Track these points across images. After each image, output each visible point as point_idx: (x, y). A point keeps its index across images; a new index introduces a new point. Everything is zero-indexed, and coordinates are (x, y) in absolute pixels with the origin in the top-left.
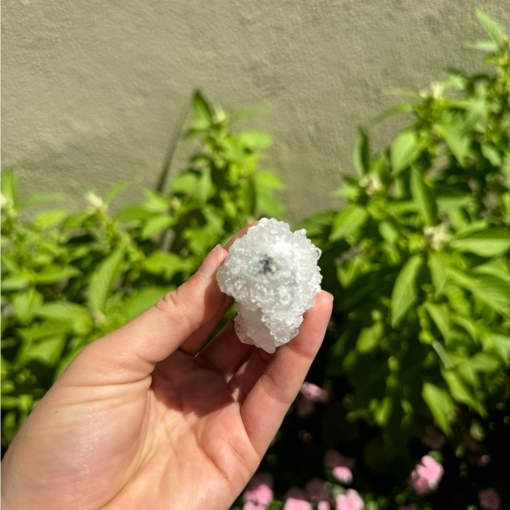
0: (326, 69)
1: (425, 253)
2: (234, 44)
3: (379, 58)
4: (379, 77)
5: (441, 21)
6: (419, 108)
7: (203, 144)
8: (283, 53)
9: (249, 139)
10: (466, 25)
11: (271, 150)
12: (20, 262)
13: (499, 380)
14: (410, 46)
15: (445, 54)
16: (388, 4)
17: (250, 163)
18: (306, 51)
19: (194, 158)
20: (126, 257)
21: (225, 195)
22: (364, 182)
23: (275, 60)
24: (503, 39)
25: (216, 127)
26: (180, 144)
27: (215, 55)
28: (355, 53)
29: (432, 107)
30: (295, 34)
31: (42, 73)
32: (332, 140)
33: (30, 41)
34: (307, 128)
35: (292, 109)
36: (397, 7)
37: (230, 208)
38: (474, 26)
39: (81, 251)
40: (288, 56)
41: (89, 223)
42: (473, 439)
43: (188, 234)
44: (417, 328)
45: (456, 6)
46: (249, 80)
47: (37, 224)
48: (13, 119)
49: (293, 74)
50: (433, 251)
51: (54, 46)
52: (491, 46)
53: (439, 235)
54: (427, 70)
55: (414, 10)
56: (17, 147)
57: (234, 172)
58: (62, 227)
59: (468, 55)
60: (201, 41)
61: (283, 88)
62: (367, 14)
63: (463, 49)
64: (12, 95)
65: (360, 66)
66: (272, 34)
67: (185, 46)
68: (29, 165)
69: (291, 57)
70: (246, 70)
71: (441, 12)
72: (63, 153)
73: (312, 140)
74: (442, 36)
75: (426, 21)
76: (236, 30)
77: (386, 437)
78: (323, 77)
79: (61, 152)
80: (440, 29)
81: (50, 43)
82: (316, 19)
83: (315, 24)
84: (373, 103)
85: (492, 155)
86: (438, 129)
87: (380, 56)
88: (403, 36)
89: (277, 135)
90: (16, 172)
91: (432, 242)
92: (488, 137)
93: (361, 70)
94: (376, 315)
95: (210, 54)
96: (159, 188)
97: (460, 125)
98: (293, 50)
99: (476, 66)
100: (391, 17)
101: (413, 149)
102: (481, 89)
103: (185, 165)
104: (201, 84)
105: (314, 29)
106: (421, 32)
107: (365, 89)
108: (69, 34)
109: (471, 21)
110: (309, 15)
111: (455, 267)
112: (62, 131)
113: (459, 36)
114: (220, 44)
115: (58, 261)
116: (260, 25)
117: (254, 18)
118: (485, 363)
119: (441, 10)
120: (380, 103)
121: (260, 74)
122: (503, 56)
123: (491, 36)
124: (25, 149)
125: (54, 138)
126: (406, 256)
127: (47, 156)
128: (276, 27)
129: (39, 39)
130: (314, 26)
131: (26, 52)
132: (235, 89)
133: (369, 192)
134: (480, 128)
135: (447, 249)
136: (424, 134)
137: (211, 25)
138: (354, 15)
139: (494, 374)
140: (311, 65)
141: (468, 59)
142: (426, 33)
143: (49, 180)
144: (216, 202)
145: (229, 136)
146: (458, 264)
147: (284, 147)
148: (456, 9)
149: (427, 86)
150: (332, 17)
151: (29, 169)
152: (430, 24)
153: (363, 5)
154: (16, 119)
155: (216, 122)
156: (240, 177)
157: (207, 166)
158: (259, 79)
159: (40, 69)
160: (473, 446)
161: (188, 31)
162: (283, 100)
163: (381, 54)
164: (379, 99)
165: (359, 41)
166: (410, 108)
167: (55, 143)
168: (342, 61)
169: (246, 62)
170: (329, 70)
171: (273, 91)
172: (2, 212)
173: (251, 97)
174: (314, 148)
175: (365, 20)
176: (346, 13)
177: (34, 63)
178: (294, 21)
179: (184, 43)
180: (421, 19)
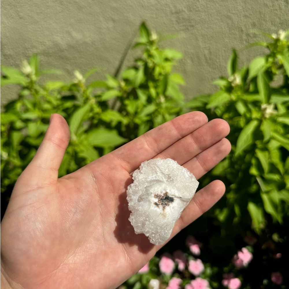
0: (219, 18)
1: (260, 121)
3: (251, 15)
4: (250, 27)
6: (271, 44)
7: (143, 53)
8: (196, 6)
9: (169, 53)
11: (181, 61)
12: (35, 105)
14: (271, 10)
17: (168, 67)
18: (209, 6)
19: (137, 60)
20: (92, 110)
21: (151, 84)
22: (231, 79)
23: (190, 9)
25: (151, 43)
26: (130, 52)
27: (156, 2)
28: (238, 11)
29: (279, 44)
31: (59, 2)
32: (218, 60)
34: (204, 52)
35: (197, 39)
37: (153, 91)
39: (69, 104)
40: (198, 8)
41: (73, 88)
42: (273, 241)
46: (174, 19)
47: (47, 87)
48: (40, 27)
49: (200, 19)
50: (265, 118)
53: (269, 110)
54: (280, 25)
56: (41, 42)
57: (157, 70)
58: (59, 92)
61: (193, 26)
64: (42, 13)
65: (240, 19)
68: (46, 54)
69: (200, 8)
70: (172, 13)
72: (66, 50)
73: (206, 59)
78: (217, 23)
79: (64, 48)
84: (244, 42)
86: (280, 58)
87: (252, 14)
88: (268, 3)
89: (186, 53)
90: (39, 57)
91: (265, 113)
93: (240, 21)
96: (116, 75)
98: (202, 4)
101: (263, 67)
103: (132, 63)
104: (146, 18)
107: (241, 33)
111: (276, 131)
112: (66, 37)
118: (286, 195)
121: (180, 17)
124: (45, 44)
125: (61, 40)
126: (248, 121)
127: (56, 50)
132: (165, 24)
133: (233, 85)
135: (273, 120)
136: (271, 60)
140: (211, 15)
142: (282, 3)
143: (56, 63)
144: (144, 86)
145: (157, 49)
146: (278, 130)
147: (189, 61)
149: (277, 33)
151: (46, 56)
154: (42, 27)
155: (151, 40)
156: (160, 74)
157: (143, 65)
158: (180, 19)
162: (192, 33)
163: (253, 12)
164: (248, 40)
165: (241, 3)
166: (265, 44)
167: (61, 43)
168: (229, 14)
169: (173, 9)
170: (221, 19)
171: (187, 27)
172: (28, 76)
173: (174, 29)
174: (206, 64)
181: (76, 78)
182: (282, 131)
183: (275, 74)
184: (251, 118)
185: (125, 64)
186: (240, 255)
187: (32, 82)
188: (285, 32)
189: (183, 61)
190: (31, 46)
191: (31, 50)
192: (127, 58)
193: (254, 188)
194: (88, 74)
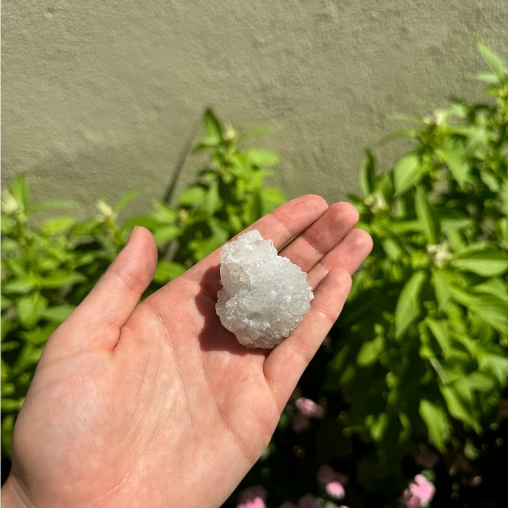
0: (333, 93)
1: (428, 271)
2: (246, 65)
4: (384, 103)
5: (444, 53)
6: (423, 133)
7: (212, 159)
8: (293, 76)
9: (256, 156)
10: (468, 57)
11: (276, 168)
12: (28, 266)
13: (493, 400)
14: (414, 74)
15: (447, 83)
16: (395, 34)
17: (256, 180)
18: (314, 75)
19: (203, 173)
21: (231, 210)
22: (369, 200)
23: (285, 82)
24: (504, 72)
25: (226, 144)
26: (189, 158)
27: (228, 74)
28: (362, 79)
29: (435, 133)
30: (305, 58)
31: (59, 84)
32: (335, 161)
33: (51, 53)
34: (312, 149)
35: (299, 130)
36: (403, 38)
37: (235, 221)
38: (476, 59)
39: (87, 258)
40: (297, 79)
41: (97, 231)
42: (467, 459)
43: (194, 245)
44: (418, 344)
45: (459, 39)
46: (259, 101)
47: (45, 230)
48: (28, 127)
49: (301, 96)
50: (436, 268)
51: (73, 59)
52: (492, 78)
53: (441, 254)
54: (430, 98)
55: (419, 41)
56: (30, 154)
57: (241, 187)
58: (69, 235)
59: (469, 86)
60: (214, 61)
61: (291, 109)
62: (374, 43)
63: (464, 80)
64: (29, 104)
65: (366, 92)
66: (283, 58)
67: (199, 64)
68: (40, 172)
69: (301, 80)
70: (256, 91)
71: (445, 44)
72: (75, 162)
73: (316, 160)
74: (445, 66)
75: (430, 52)
76: (249, 51)
77: (381, 453)
78: (330, 101)
79: (72, 160)
80: (443, 59)
81: (69, 55)
82: (325, 45)
84: (377, 128)
85: (490, 181)
86: (441, 155)
87: (385, 83)
88: (408, 64)
89: (282, 154)
90: (27, 179)
91: (435, 259)
92: (487, 164)
93: (367, 95)
94: (379, 329)
95: (222, 74)
96: (167, 199)
97: (461, 151)
98: (303, 73)
99: (476, 97)
100: (397, 47)
101: (416, 172)
102: (482, 118)
103: (192, 179)
104: (212, 102)
105: (323, 54)
106: (425, 62)
107: (370, 113)
108: (88, 48)
109: (473, 54)
110: (319, 41)
111: (456, 285)
112: (75, 141)
113: (461, 67)
114: (233, 65)
115: (63, 266)
116: (272, 48)
117: (267, 41)
118: (480, 382)
119: (445, 42)
120: (383, 128)
121: (269, 95)
122: (503, 88)
123: (492, 68)
124: (37, 156)
125: (67, 146)
126: (409, 273)
127: (58, 164)
128: (288, 51)
129: (59, 52)
130: (323, 51)
131: (46, 63)
132: (244, 109)
133: (374, 211)
134: (480, 155)
135: (449, 267)
136: (426, 158)
137: (225, 46)
138: (362, 42)
139: (488, 394)
140: (319, 89)
141: (469, 89)
142: (430, 63)
143: (59, 187)
144: (221, 215)
145: (237, 152)
146: (459, 282)
147: (289, 166)
148: (459, 42)
149: (431, 113)
150: (341, 44)
151: (40, 176)
152: (434, 55)
153: (371, 34)
154: (31, 127)
155: (225, 139)
156: (247, 192)
157: (215, 180)
158: (268, 99)
159: (58, 80)
160: (465, 466)
161: (202, 51)
162: (291, 121)
164: (383, 124)
165: (366, 67)
166: (413, 134)
167: (67, 152)
168: (349, 86)
169: (257, 83)
170: (336, 95)
171: (281, 111)
172: (13, 216)
174: (318, 168)
175: (373, 48)
176: (355, 40)
177: (53, 74)
178: (305, 46)
179: (199, 62)
180: (426, 50)
181: (101, 213)
182: (464, 283)
183: (435, 180)
184: (410, 265)
185: (181, 179)
186: (414, 489)
187: (18, 226)
190: (12, 161)
191: (14, 168)
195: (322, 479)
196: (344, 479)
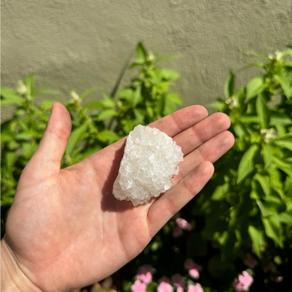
0: (216, 38)
1: (260, 146)
2: (165, 18)
3: (248, 35)
4: (247, 47)
5: (287, 17)
6: (267, 65)
7: (140, 73)
8: (192, 26)
9: (166, 73)
11: (178, 81)
12: (30, 125)
14: (267, 30)
15: (288, 37)
16: (257, 4)
17: (165, 87)
18: (205, 26)
19: (134, 80)
20: (88, 130)
21: (148, 104)
22: (228, 101)
23: (187, 29)
25: (148, 63)
26: (127, 72)
27: (153, 23)
28: (234, 31)
29: (275, 65)
30: (200, 16)
31: (55, 22)
32: (215, 80)
33: (51, 3)
34: (201, 71)
35: (194, 59)
36: (262, 6)
37: (150, 111)
43: (124, 122)
44: (249, 190)
46: (171, 39)
47: (43, 107)
48: (37, 47)
49: (196, 39)
50: (265, 143)
51: (64, 8)
53: (269, 135)
54: (276, 45)
55: (272, 9)
56: (37, 62)
57: (155, 90)
60: (145, 14)
61: (190, 46)
62: (244, 9)
64: (38, 33)
65: (236, 39)
66: (187, 15)
67: (136, 15)
68: (42, 73)
69: (196, 29)
70: (169, 34)
71: (289, 12)
72: (62, 69)
73: (203, 78)
74: (288, 26)
75: (279, 16)
76: (167, 9)
78: (214, 43)
79: (60, 68)
80: (286, 22)
81: (62, 6)
82: (213, 8)
83: (212, 11)
84: (241, 62)
86: (277, 78)
87: (249, 35)
88: (264, 24)
89: (183, 73)
90: (35, 77)
91: (265, 138)
93: (237, 41)
94: (226, 179)
95: (150, 22)
96: (113, 95)
97: (291, 78)
98: (198, 25)
100: (258, 12)
101: (260, 87)
103: (128, 83)
104: (143, 39)
105: (211, 14)
106: (275, 23)
107: (238, 53)
110: (210, 5)
111: (276, 155)
112: (63, 56)
114: (157, 17)
116: (181, 8)
117: (178, 4)
118: (287, 219)
119: (289, 10)
120: (245, 62)
121: (177, 37)
125: (57, 59)
126: (248, 145)
127: (52, 69)
128: (190, 11)
129: (56, 3)
130: (212, 12)
131: (48, 9)
132: (161, 44)
133: (230, 107)
135: (273, 145)
136: (268, 80)
137: (152, 5)
138: (236, 8)
140: (207, 35)
142: (278, 23)
143: (52, 83)
144: (141, 106)
145: (154, 69)
146: (278, 154)
147: (186, 81)
149: (273, 53)
150: (223, 8)
151: (42, 75)
152: (281, 19)
153: (242, 3)
154: (38, 47)
155: (148, 60)
156: (157, 94)
157: (140, 85)
158: (176, 39)
159: (55, 20)
161: (139, 8)
162: (189, 53)
163: (249, 33)
164: (245, 60)
165: (237, 24)
166: (262, 65)
167: (58, 63)
168: (226, 35)
169: (170, 29)
170: (218, 39)
171: (183, 47)
172: (24, 96)
173: (171, 49)
174: (203, 84)
175: (243, 12)
176: (232, 7)
177: (52, 16)
178: (201, 8)
179: (136, 14)
180: (276, 15)
181: (73, 98)
182: (282, 155)
183: (273, 94)
184: (250, 141)
185: (121, 84)
187: (27, 102)
188: (282, 53)
189: (180, 80)
190: (27, 66)
191: (27, 69)
192: (123, 78)
193: (254, 211)
194: (85, 94)
195: (186, 266)
196: (200, 268)
